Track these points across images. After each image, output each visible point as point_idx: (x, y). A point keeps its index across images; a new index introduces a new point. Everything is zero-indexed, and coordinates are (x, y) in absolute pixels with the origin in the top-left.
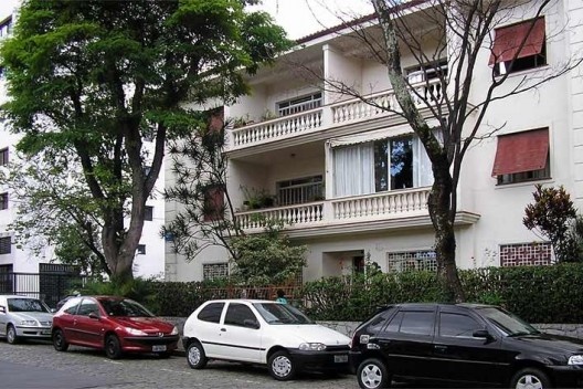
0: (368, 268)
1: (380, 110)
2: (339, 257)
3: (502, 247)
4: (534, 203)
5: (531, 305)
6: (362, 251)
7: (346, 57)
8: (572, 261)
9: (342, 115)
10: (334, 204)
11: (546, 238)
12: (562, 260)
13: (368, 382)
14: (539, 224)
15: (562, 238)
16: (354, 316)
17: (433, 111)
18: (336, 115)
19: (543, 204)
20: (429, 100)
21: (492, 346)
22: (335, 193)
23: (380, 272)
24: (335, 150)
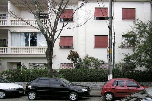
0: (22, 67)
1: (27, 24)
2: (12, 63)
3: (61, 64)
4: (70, 54)
5: (70, 78)
6: (20, 62)
7: (15, 6)
8: (79, 68)
9: (14, 23)
10: (11, 48)
11: (73, 63)
12: (76, 68)
13: (31, 98)
14: (71, 59)
15: (76, 63)
16: (20, 80)
17: (46, 27)
18: (12, 23)
19: (72, 55)
20: (44, 24)
21: (64, 87)
22: (12, 45)
23: (26, 68)
24: (11, 33)
